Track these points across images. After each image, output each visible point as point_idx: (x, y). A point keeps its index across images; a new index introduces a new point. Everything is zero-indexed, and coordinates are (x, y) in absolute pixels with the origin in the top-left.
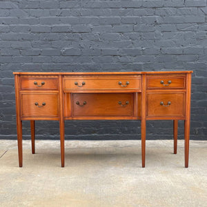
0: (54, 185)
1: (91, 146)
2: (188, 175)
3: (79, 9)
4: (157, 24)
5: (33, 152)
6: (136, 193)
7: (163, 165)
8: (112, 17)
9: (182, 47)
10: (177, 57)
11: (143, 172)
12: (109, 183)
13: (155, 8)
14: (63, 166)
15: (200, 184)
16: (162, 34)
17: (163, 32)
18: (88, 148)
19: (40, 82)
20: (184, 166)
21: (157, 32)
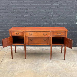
0: (23, 67)
1: (34, 49)
2: (65, 63)
3: (30, 2)
4: (58, 7)
5: (16, 52)
6: (48, 71)
7: (57, 59)
8: (42, 4)
9: (66, 16)
10: (64, 19)
11: (51, 62)
12: (40, 66)
13: (57, 1)
14: (26, 59)
15: (67, 67)
16: (59, 11)
17: (60, 10)
18: (33, 50)
19: (18, 33)
20: (64, 59)
21: (58, 10)
